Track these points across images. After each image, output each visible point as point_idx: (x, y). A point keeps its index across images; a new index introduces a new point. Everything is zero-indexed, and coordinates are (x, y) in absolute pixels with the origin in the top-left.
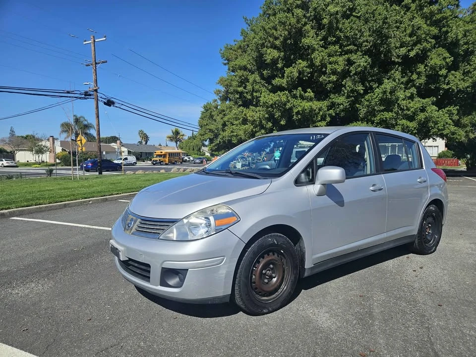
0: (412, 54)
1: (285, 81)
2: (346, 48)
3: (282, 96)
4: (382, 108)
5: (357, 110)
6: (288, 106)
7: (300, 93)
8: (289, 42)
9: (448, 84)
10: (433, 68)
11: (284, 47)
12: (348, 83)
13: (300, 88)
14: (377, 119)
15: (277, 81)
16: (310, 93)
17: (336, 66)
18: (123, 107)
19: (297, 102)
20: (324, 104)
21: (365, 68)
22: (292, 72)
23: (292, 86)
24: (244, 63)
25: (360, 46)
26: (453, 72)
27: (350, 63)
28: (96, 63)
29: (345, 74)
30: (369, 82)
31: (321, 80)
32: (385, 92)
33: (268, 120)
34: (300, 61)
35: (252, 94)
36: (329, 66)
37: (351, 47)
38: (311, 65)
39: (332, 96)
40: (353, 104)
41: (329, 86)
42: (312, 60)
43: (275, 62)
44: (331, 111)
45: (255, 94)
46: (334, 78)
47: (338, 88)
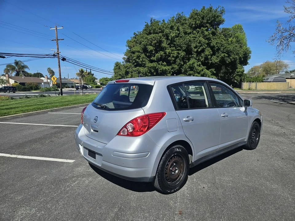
0: (199, 50)
1: (155, 58)
2: (177, 49)
3: (154, 64)
4: (189, 70)
5: (181, 70)
6: (157, 68)
7: (161, 63)
8: (157, 44)
9: (212, 60)
10: (206, 55)
11: (155, 46)
12: (178, 60)
13: (161, 61)
14: (188, 73)
15: (152, 58)
16: (165, 63)
17: (174, 55)
18: (69, 61)
19: (160, 66)
20: (170, 67)
21: (184, 56)
22: (158, 55)
23: (158, 60)
24: (139, 50)
25: (181, 47)
26: (213, 56)
27: (178, 53)
28: (58, 40)
29: (177, 57)
30: (185, 60)
31: (169, 59)
32: (190, 65)
33: (149, 73)
34: (161, 52)
35: (142, 62)
36: (171, 55)
37: (179, 48)
38: (165, 53)
39: (173, 65)
40: (180, 68)
41: (171, 61)
42: (165, 52)
43: (151, 51)
44: (172, 70)
45: (143, 62)
46: (173, 59)
47: (175, 62)
